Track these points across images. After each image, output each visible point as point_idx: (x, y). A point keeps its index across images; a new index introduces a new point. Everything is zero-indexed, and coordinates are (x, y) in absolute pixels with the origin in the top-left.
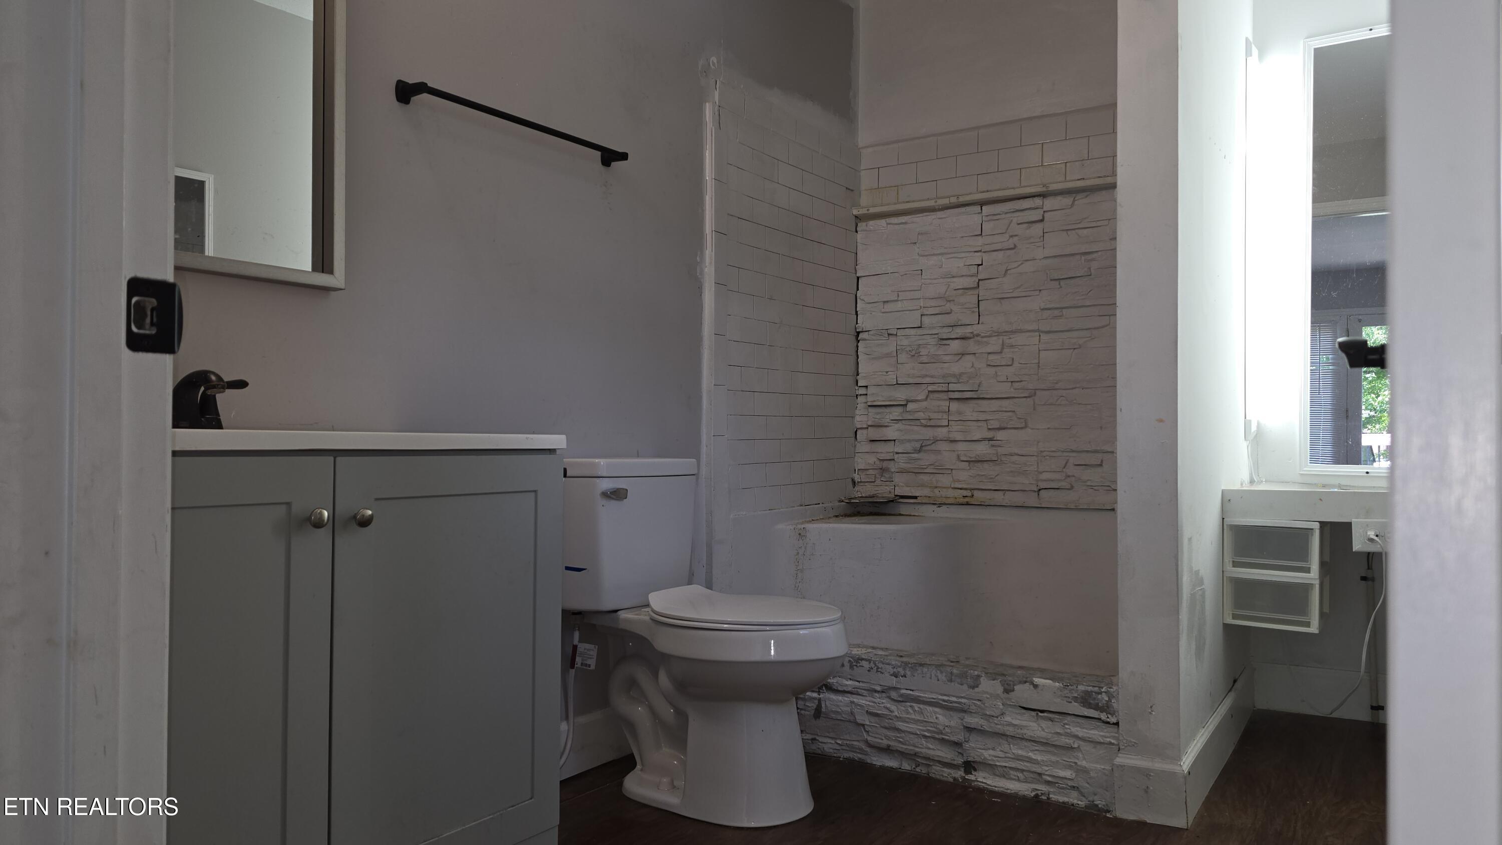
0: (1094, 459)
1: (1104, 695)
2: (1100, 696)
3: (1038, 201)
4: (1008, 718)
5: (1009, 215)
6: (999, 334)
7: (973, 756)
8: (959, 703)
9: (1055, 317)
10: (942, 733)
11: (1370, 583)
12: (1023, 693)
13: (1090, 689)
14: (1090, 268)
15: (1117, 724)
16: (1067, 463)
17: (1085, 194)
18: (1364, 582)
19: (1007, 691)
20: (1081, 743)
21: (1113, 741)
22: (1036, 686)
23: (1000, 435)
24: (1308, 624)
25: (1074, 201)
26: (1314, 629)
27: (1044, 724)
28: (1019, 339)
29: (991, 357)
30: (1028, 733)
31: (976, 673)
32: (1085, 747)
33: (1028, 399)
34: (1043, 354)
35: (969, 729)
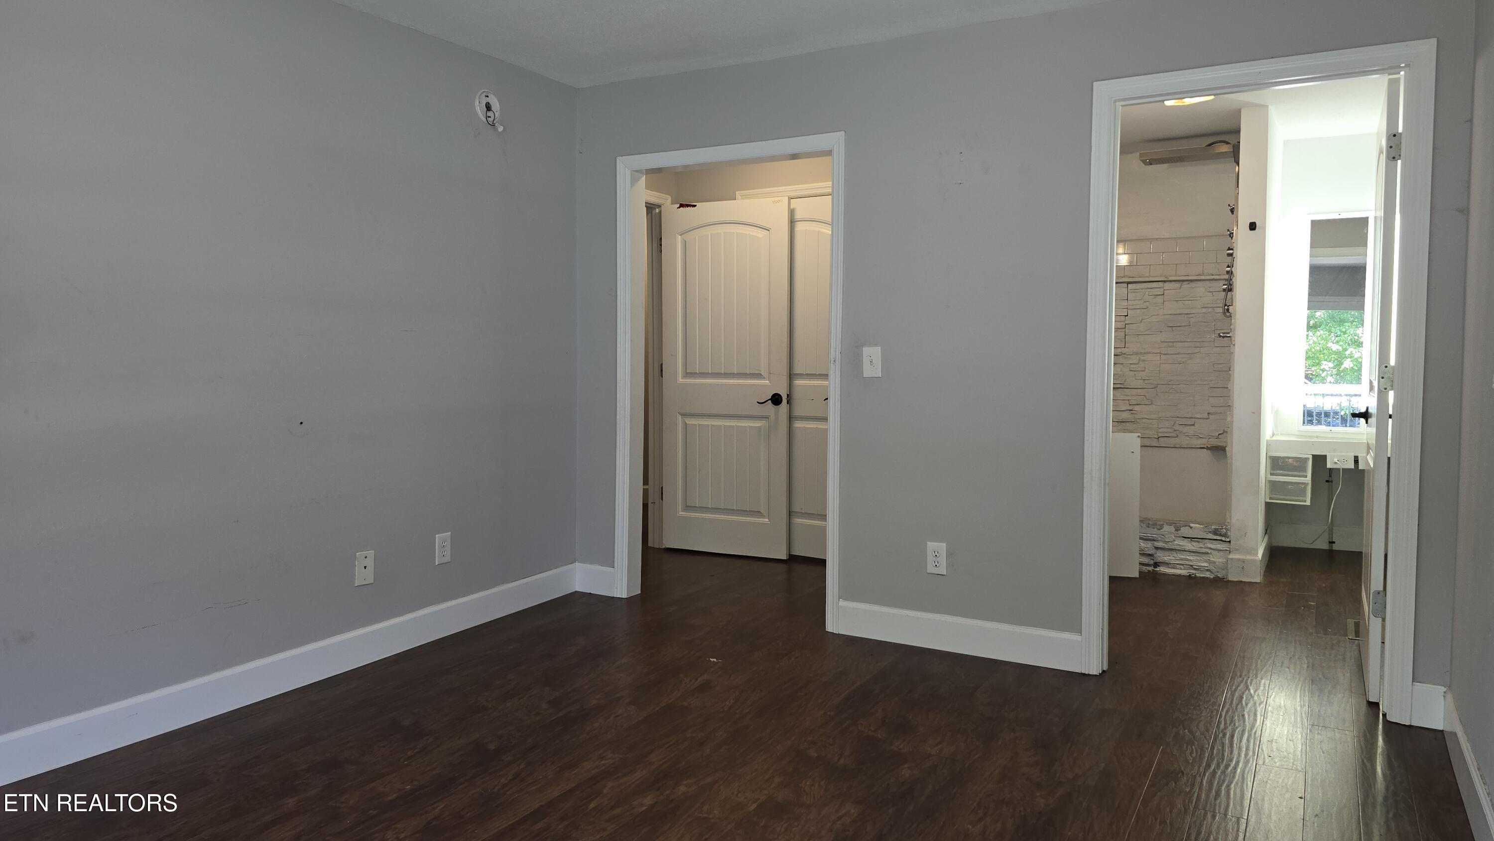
0: (1190, 422)
1: (1224, 530)
2: (1222, 530)
3: (1161, 284)
4: (1176, 542)
5: (1144, 290)
6: (1137, 354)
7: (1159, 560)
8: (1153, 537)
9: (1170, 347)
10: (1143, 551)
11: (1331, 483)
12: (1185, 531)
13: (1217, 527)
14: (1190, 322)
15: (1230, 542)
16: (1174, 424)
17: (1188, 282)
18: (1327, 483)
19: (1177, 530)
20: (1212, 551)
21: (1227, 549)
22: (1191, 528)
23: (1137, 408)
24: (1305, 501)
25: (1181, 285)
26: (1308, 503)
27: (1194, 544)
28: (1148, 357)
29: (1132, 366)
30: (1187, 548)
31: (1161, 523)
32: (1214, 553)
33: (1153, 389)
34: (1162, 365)
35: (1157, 548)
